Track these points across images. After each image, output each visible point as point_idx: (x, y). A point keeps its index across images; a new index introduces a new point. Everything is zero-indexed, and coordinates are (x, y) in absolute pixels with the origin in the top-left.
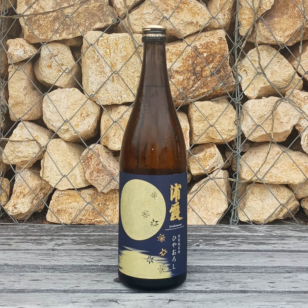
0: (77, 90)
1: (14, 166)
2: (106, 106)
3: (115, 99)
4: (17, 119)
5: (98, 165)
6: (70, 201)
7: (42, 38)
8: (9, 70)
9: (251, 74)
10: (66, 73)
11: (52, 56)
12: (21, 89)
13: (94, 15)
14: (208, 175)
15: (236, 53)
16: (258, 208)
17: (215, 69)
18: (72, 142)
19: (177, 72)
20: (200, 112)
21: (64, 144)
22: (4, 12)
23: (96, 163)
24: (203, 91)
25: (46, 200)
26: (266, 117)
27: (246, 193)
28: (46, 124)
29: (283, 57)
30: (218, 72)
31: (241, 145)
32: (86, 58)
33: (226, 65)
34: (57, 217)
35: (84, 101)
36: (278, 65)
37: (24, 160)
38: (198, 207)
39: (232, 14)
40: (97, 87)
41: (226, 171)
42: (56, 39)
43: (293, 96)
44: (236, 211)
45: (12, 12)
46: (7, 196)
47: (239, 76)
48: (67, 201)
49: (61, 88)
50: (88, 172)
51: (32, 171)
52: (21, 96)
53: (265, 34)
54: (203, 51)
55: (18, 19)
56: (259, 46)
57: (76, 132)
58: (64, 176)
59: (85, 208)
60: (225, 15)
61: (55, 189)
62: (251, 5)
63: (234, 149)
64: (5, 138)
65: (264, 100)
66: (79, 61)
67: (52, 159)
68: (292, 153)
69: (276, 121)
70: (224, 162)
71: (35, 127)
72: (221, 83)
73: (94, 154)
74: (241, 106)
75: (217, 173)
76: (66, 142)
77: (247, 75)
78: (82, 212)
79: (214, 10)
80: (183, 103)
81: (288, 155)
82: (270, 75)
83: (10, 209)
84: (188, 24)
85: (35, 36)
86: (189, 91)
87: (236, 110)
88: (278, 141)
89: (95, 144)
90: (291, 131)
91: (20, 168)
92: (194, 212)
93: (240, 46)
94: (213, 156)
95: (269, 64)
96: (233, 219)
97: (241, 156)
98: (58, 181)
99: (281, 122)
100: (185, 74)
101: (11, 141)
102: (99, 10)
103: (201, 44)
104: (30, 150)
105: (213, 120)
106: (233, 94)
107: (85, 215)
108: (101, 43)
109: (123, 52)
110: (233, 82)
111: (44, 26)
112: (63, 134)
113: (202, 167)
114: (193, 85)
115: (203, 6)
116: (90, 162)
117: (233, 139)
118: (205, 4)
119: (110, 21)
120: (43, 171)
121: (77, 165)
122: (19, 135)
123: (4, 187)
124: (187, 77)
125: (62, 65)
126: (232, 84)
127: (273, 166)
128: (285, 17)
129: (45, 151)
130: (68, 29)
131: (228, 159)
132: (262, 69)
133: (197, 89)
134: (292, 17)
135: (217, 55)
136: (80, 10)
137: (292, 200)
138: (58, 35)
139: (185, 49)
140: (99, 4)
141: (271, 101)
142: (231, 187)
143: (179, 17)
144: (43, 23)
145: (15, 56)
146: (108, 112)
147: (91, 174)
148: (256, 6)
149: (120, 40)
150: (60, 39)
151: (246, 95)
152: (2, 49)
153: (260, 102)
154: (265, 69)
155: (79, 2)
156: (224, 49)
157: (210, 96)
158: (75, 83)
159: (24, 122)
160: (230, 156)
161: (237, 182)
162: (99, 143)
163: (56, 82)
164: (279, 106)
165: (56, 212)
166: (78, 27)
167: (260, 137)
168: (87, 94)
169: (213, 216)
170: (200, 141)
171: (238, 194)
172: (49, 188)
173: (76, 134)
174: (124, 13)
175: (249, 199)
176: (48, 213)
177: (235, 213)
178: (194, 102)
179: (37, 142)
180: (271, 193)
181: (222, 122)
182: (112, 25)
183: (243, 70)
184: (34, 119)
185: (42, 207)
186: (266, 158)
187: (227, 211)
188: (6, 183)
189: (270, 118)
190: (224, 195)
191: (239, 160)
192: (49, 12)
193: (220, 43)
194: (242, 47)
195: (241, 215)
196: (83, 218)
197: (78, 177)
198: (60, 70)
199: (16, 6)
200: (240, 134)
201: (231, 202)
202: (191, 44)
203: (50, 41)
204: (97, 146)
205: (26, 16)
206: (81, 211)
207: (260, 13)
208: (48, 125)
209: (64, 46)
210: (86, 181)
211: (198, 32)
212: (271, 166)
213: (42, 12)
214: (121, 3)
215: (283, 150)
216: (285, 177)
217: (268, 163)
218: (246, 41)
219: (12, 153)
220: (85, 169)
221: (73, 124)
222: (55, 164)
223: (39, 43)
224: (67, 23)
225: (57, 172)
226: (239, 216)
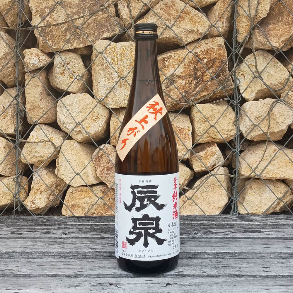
0: (88, 95)
1: (32, 165)
2: (114, 109)
3: (123, 103)
4: (33, 122)
5: (108, 163)
6: (83, 196)
7: (55, 47)
8: (26, 77)
9: (249, 78)
10: (77, 79)
11: (65, 64)
12: (36, 95)
13: (102, 26)
14: (209, 172)
15: (234, 58)
16: (256, 202)
17: (214, 74)
18: (85, 142)
19: (179, 77)
20: (201, 113)
21: (76, 144)
22: (20, 25)
23: (106, 161)
24: (203, 94)
25: (61, 196)
26: (263, 117)
27: (245, 188)
28: (60, 126)
29: (278, 61)
30: (218, 76)
31: (240, 144)
32: (95, 65)
33: (225, 70)
34: (71, 212)
35: (94, 105)
36: (274, 69)
37: (40, 159)
38: (201, 201)
39: (230, 23)
40: (106, 92)
41: (227, 168)
42: (68, 49)
43: (288, 98)
44: (236, 205)
45: (27, 24)
46: (26, 192)
47: (237, 80)
48: (81, 197)
49: (73, 93)
50: (99, 170)
51: (48, 170)
52: (37, 101)
53: (261, 40)
54: (204, 57)
55: (33, 31)
56: (256, 51)
57: (87, 134)
58: (77, 173)
59: (96, 202)
60: (223, 23)
61: (69, 186)
62: (248, 13)
63: (233, 148)
64: (23, 139)
65: (261, 102)
66: (89, 69)
67: (65, 158)
68: (288, 151)
69: (272, 121)
70: (224, 160)
71: (50, 129)
72: (221, 87)
73: (104, 154)
74: (239, 107)
75: (218, 170)
76: (79, 142)
77: (245, 79)
78: (95, 206)
79: (213, 19)
80: (186, 106)
81: (284, 152)
82: (267, 78)
83: (29, 204)
84: (190, 32)
85: (48, 46)
86: (191, 94)
87: (235, 111)
88: (274, 140)
89: (105, 144)
90: (286, 130)
91: (37, 167)
92: (197, 205)
93: (238, 52)
94: (213, 154)
95: (265, 68)
96: (233, 212)
97: (240, 154)
98: (72, 178)
99: (277, 122)
100: (187, 78)
101: (29, 142)
102: (107, 21)
103: (202, 51)
104: (45, 150)
105: (214, 121)
106: (232, 97)
107: (97, 210)
108: (109, 51)
109: (129, 59)
110: (232, 85)
111: (56, 36)
112: (76, 136)
113: (204, 164)
114: (194, 89)
115: (203, 15)
116: (101, 161)
117: (232, 138)
118: (204, 14)
119: (117, 31)
120: (58, 170)
121: (88, 164)
122: (35, 137)
123: (23, 184)
124: (189, 81)
125: (74, 72)
126: (231, 87)
127: (270, 162)
128: (280, 24)
129: (59, 151)
130: (78, 39)
131: (228, 157)
132: (258, 73)
133: (198, 93)
134: (286, 24)
135: (216, 60)
136: (90, 21)
137: (288, 194)
138: (70, 45)
139: (186, 55)
140: (106, 15)
141: (267, 102)
142: (231, 183)
143: (180, 26)
144: (56, 34)
145: (31, 64)
146: (116, 115)
147: (102, 171)
148: (253, 14)
149: (126, 48)
150: (71, 49)
151: (244, 97)
152: (19, 58)
153: (257, 104)
154: (261, 73)
155: (88, 14)
156: (223, 55)
157: (210, 99)
158: (86, 89)
159: (40, 125)
160: (229, 154)
161: (236, 178)
162: (109, 143)
163: (68, 87)
164: (275, 107)
165: (70, 207)
166: (88, 37)
167: (257, 136)
168: (97, 98)
169: (214, 209)
170: (201, 141)
171: (237, 189)
172: (63, 185)
173: (88, 135)
174: (130, 23)
175: (248, 193)
176: (63, 208)
177: (235, 207)
178: (196, 104)
179: (52, 143)
180: (269, 188)
181: (222, 122)
182: (119, 35)
183: (241, 74)
184: (49, 122)
185: (58, 202)
186: (264, 155)
187: (228, 205)
188: (24, 180)
189: (266, 118)
190: (225, 190)
191: (238, 157)
192: (61, 24)
193: (219, 50)
194: (239, 52)
195: (241, 208)
196: (96, 212)
197: (90, 174)
198: (72, 77)
199: (31, 20)
200: (239, 133)
201: (231, 196)
202: (192, 51)
203: (62, 50)
204: (107, 146)
205: (40, 27)
206: (93, 206)
207: (256, 21)
208: (62, 127)
209: (75, 55)
210: (97, 178)
211: (198, 40)
212: (268, 162)
213: (54, 23)
214: (127, 14)
215: (280, 148)
216: (281, 173)
217: (265, 160)
218: (243, 46)
219: (30, 153)
220: (96, 167)
221: (85, 126)
222: (69, 163)
223: (52, 52)
224: (78, 33)
225: (71, 170)
226: (239, 210)
